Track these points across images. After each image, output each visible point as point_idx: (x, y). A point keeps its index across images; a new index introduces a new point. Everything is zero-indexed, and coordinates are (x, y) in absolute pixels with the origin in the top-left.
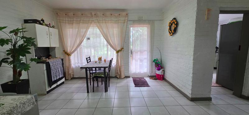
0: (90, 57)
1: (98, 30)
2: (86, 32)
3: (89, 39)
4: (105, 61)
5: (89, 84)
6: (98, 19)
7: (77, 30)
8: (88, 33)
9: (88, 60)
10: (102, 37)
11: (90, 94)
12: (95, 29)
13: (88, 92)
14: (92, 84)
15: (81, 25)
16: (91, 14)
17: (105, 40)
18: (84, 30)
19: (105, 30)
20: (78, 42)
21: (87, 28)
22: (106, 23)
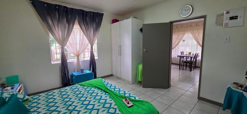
0: (183, 52)
1: (191, 35)
2: (182, 37)
3: (184, 41)
4: (193, 54)
5: (181, 67)
6: (192, 28)
7: (177, 36)
8: (184, 37)
9: (182, 53)
10: (194, 40)
11: (181, 70)
12: (189, 35)
13: (180, 69)
14: (182, 67)
15: (180, 33)
16: (188, 26)
17: (195, 42)
18: (182, 36)
19: (196, 35)
20: (177, 43)
21: (184, 34)
22: (198, 30)
